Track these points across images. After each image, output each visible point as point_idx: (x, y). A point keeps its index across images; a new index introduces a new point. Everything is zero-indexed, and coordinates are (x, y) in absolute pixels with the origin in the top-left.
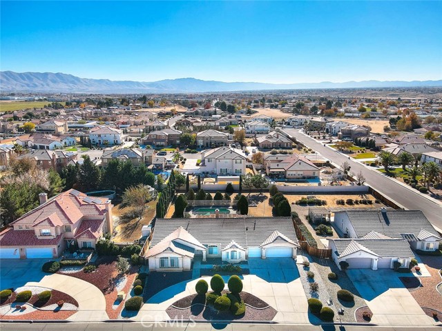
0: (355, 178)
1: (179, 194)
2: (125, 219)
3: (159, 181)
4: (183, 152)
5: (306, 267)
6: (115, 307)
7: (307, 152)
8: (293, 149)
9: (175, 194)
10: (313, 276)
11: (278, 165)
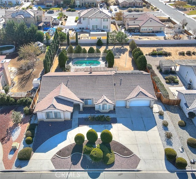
0: (191, 32)
1: (62, 47)
2: (21, 71)
3: (47, 37)
4: (65, 10)
5: (161, 115)
6: (10, 157)
7: (153, 10)
8: (144, 8)
9: (60, 47)
10: (167, 125)
11: (134, 22)
